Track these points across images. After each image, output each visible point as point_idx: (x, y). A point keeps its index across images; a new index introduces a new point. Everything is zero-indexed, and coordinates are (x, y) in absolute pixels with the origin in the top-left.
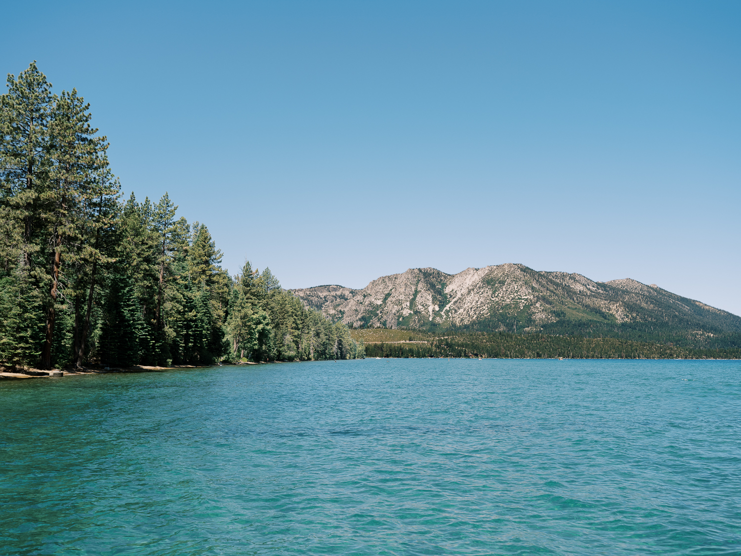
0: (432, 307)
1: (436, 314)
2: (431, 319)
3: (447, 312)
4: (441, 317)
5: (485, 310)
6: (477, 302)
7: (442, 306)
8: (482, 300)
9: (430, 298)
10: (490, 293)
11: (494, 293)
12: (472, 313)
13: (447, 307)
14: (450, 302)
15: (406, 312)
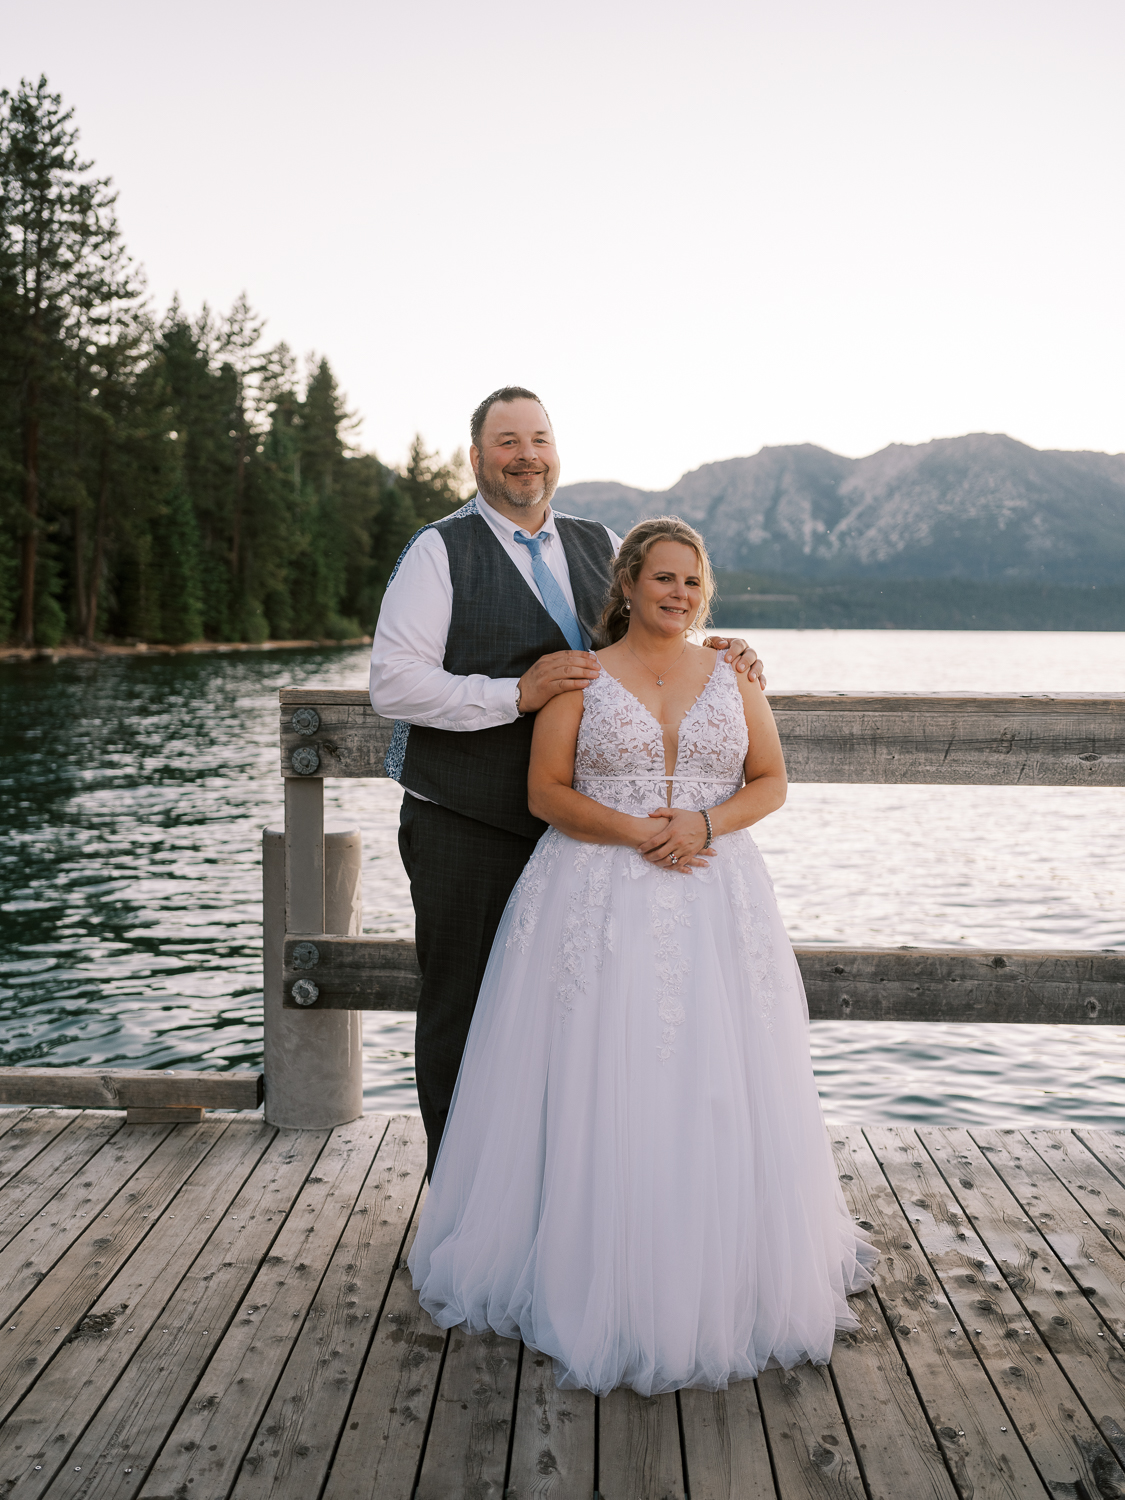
0: (810, 526)
1: (819, 539)
2: (807, 550)
3: (842, 536)
4: (829, 545)
5: (924, 529)
6: (907, 513)
7: (831, 524)
8: (917, 509)
9: (807, 505)
10: (935, 494)
11: (943, 494)
12: (894, 537)
13: (843, 526)
14: (848, 513)
15: (757, 535)
